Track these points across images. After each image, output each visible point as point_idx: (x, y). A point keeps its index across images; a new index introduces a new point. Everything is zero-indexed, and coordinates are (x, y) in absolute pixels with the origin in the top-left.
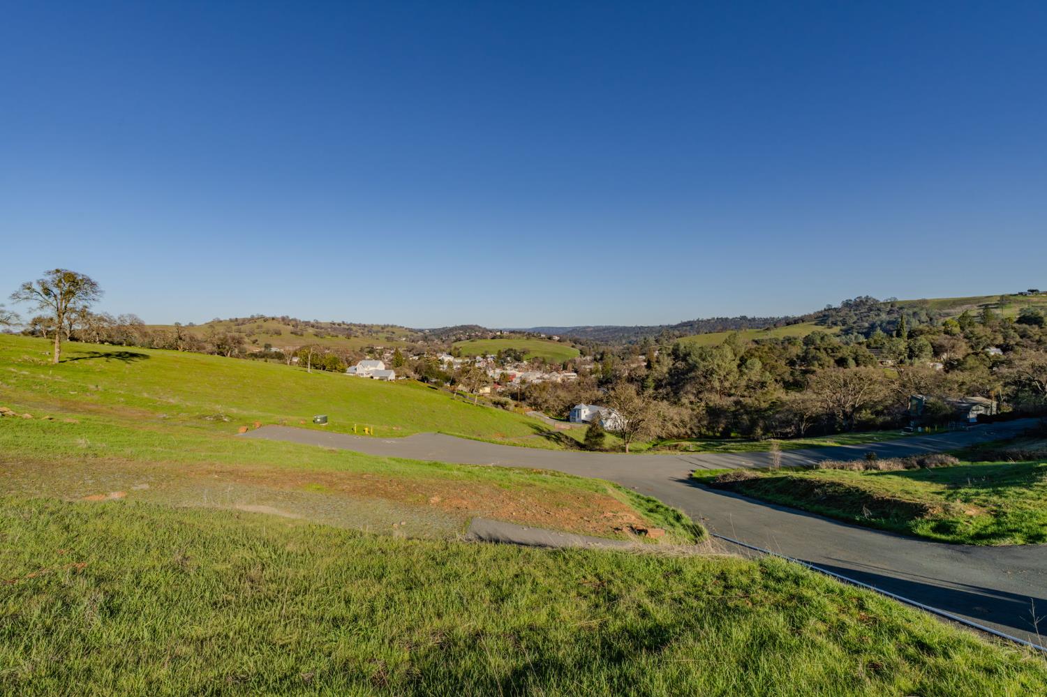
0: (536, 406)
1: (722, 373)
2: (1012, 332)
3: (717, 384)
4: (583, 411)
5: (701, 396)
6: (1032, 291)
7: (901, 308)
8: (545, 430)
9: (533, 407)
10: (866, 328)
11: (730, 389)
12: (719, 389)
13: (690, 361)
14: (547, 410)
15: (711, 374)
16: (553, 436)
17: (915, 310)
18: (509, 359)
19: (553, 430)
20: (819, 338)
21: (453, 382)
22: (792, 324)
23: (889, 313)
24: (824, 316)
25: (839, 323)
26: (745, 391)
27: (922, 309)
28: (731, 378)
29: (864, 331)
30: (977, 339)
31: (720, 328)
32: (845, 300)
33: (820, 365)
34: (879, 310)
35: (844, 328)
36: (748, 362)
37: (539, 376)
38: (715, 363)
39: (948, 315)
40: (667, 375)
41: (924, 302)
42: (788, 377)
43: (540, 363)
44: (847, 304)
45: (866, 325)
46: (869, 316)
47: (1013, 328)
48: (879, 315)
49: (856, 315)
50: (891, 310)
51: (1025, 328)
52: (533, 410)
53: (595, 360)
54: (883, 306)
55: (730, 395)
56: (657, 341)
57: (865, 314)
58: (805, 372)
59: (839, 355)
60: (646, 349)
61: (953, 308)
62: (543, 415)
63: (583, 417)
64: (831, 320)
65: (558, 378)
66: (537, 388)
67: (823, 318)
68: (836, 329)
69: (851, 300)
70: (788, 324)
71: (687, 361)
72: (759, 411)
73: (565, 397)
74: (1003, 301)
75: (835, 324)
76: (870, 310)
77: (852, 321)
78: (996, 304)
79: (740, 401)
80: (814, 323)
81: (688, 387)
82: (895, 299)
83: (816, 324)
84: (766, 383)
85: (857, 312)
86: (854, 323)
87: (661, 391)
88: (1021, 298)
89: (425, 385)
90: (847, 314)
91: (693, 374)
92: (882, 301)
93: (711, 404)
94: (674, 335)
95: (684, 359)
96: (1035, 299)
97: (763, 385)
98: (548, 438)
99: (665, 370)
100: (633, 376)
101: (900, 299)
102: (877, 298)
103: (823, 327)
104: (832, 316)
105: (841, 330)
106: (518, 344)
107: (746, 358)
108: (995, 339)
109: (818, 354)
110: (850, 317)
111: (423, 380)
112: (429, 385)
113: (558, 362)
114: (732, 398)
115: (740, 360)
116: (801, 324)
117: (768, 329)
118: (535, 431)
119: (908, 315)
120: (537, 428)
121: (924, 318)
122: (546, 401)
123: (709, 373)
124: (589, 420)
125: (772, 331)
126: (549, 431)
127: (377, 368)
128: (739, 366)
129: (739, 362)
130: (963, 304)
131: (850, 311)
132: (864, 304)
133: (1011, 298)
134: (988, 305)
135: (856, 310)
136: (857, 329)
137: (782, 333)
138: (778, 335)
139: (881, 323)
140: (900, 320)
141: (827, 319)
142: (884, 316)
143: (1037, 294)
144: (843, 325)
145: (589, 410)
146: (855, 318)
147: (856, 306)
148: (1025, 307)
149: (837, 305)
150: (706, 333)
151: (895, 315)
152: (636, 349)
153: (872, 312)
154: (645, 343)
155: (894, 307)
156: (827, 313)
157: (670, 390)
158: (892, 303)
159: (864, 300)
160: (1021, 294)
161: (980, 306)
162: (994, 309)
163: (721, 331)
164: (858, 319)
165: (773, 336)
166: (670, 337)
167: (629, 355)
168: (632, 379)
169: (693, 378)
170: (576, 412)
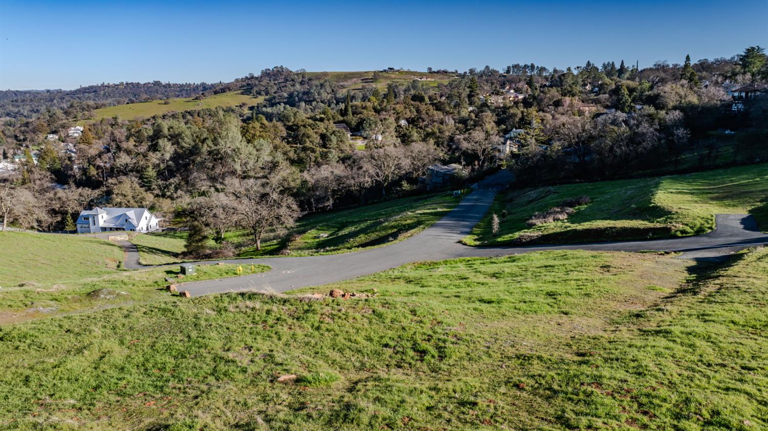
4: (100, 216)
6: (391, 69)
7: (310, 80)
10: (285, 98)
11: (249, 171)
17: (322, 81)
20: (292, 114)
22: (219, 93)
23: (302, 83)
24: (248, 84)
25: (263, 93)
26: (260, 172)
27: (326, 81)
28: (251, 161)
29: (285, 100)
31: (145, 96)
32: (264, 69)
34: (293, 80)
35: (267, 97)
39: (343, 87)
40: (170, 162)
41: (325, 74)
44: (266, 74)
45: (286, 95)
46: (286, 86)
48: (293, 85)
49: (275, 84)
50: (302, 81)
54: (296, 77)
56: (66, 113)
57: (283, 84)
58: (304, 149)
59: (320, 131)
60: (56, 125)
61: (346, 81)
64: (255, 89)
67: (247, 86)
68: (261, 99)
69: (269, 70)
70: (216, 93)
74: (376, 76)
75: (259, 93)
76: (286, 80)
77: (273, 91)
78: (372, 79)
80: (239, 92)
82: (304, 70)
83: (242, 94)
84: (278, 162)
85: (276, 82)
86: (275, 93)
87: (171, 181)
88: (385, 75)
90: (268, 83)
91: (197, 159)
92: (294, 70)
94: (88, 106)
96: (393, 76)
97: (275, 165)
99: (168, 156)
101: (308, 71)
102: (291, 69)
103: (249, 97)
104: (256, 85)
105: (265, 100)
109: (307, 132)
110: (271, 86)
116: (229, 93)
117: (197, 98)
119: (317, 86)
121: (329, 90)
125: (202, 101)
130: (352, 78)
131: (270, 80)
132: (281, 75)
133: (380, 74)
134: (367, 79)
135: (274, 80)
136: (278, 99)
137: (212, 102)
138: (209, 105)
139: (299, 93)
140: (312, 91)
141: (252, 88)
142: (298, 87)
143: (393, 72)
144: (267, 94)
145: (107, 214)
146: (276, 88)
147: (274, 75)
148: (389, 82)
149: (257, 74)
150: (128, 103)
151: (306, 86)
152: (42, 125)
153: (288, 83)
154: (49, 116)
155: (305, 78)
156: (250, 82)
157: (180, 178)
158: (303, 74)
159: (280, 69)
160: (385, 71)
161: (362, 80)
162: (371, 83)
163: (146, 101)
164: (278, 89)
165: (205, 107)
166: (83, 109)
167: (33, 135)
168: (112, 169)
169: (202, 163)
170: (86, 219)
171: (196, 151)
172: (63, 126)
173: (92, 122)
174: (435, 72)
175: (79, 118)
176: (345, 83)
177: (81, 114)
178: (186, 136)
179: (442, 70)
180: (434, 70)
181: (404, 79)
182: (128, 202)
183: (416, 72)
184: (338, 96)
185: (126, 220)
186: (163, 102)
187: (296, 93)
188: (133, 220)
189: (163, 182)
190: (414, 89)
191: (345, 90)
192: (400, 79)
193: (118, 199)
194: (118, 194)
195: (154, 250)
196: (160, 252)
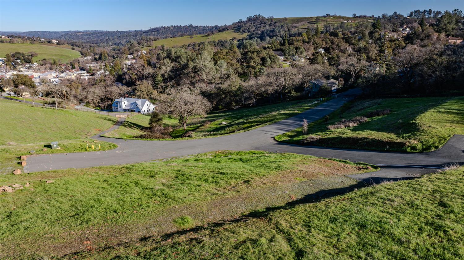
1: (207, 70)
2: (328, 41)
4: (123, 103)
5: (196, 85)
6: (327, 15)
7: (275, 23)
8: (115, 120)
10: (259, 34)
11: (212, 79)
12: (205, 80)
13: (182, 63)
14: (88, 104)
16: (125, 124)
17: (282, 24)
18: (19, 61)
22: (221, 31)
23: (270, 25)
24: (238, 26)
25: (246, 31)
26: (219, 80)
27: (285, 24)
28: (212, 73)
29: (259, 36)
32: (248, 17)
33: (254, 62)
34: (265, 23)
36: (219, 62)
37: (55, 75)
38: (201, 63)
39: (296, 27)
40: (170, 72)
41: (285, 19)
42: (240, 70)
43: (53, 65)
44: (250, 19)
45: (260, 32)
46: (260, 27)
47: (329, 39)
48: (265, 26)
49: (254, 26)
50: (271, 24)
51: (333, 39)
52: (78, 105)
53: (95, 59)
54: (267, 21)
55: (211, 83)
56: (139, 43)
57: (259, 26)
58: (248, 67)
59: (262, 56)
60: (133, 50)
61: (298, 23)
62: (86, 108)
63: (124, 107)
64: (242, 29)
65: (73, 75)
66: (72, 87)
68: (245, 35)
69: (251, 17)
70: (219, 31)
71: (178, 62)
74: (318, 20)
75: (244, 32)
76: (261, 23)
77: (252, 30)
78: (315, 21)
79: (220, 87)
80: (233, 31)
81: (185, 80)
82: (273, 17)
83: (234, 32)
84: (230, 74)
85: (255, 25)
86: (254, 31)
87: (169, 84)
88: (324, 19)
90: (250, 25)
91: (186, 71)
92: (266, 17)
93: (203, 90)
94: (150, 39)
95: (176, 61)
96: (329, 20)
97: (228, 76)
99: (169, 69)
101: (275, 17)
102: (264, 16)
103: (238, 34)
104: (243, 27)
105: (248, 35)
106: (25, 48)
107: (216, 59)
108: (323, 44)
109: (253, 56)
110: (252, 27)
113: (65, 62)
114: (213, 85)
116: (227, 32)
117: (208, 35)
118: (111, 122)
119: (279, 27)
120: (110, 120)
121: (286, 29)
123: (197, 70)
124: (129, 108)
125: (211, 36)
126: (118, 121)
128: (214, 64)
129: (213, 62)
130: (301, 21)
131: (251, 23)
132: (258, 20)
133: (320, 18)
134: (311, 22)
135: (254, 23)
136: (255, 35)
137: (217, 37)
138: (214, 39)
139: (267, 31)
140: (275, 30)
141: (240, 28)
142: (268, 27)
143: (329, 17)
144: (249, 32)
145: (127, 102)
146: (254, 28)
147: (254, 20)
148: (325, 23)
149: (245, 19)
150: (171, 37)
151: (273, 27)
152: (126, 50)
153: (262, 25)
154: (130, 45)
155: (272, 21)
156: (240, 25)
157: (174, 82)
158: (271, 19)
159: (258, 17)
160: (324, 16)
161: (308, 22)
162: (314, 25)
163: (181, 36)
164: (256, 29)
165: (212, 40)
166: (147, 41)
167: (121, 55)
168: (143, 75)
169: (187, 74)
170: (117, 103)
171: (186, 66)
172: (136, 51)
173: (151, 48)
174: (358, 17)
175: (145, 46)
176: (297, 25)
177: (146, 44)
178: (183, 58)
179: (363, 15)
180: (357, 15)
181: (336, 22)
182: (144, 95)
183: (345, 17)
184: (291, 33)
185: (136, 106)
186: (189, 37)
187: (266, 31)
188: (139, 105)
189: (164, 84)
190: (341, 28)
191: (296, 29)
192: (333, 21)
193: (138, 93)
194: (139, 90)
195: (132, 125)
196: (135, 127)
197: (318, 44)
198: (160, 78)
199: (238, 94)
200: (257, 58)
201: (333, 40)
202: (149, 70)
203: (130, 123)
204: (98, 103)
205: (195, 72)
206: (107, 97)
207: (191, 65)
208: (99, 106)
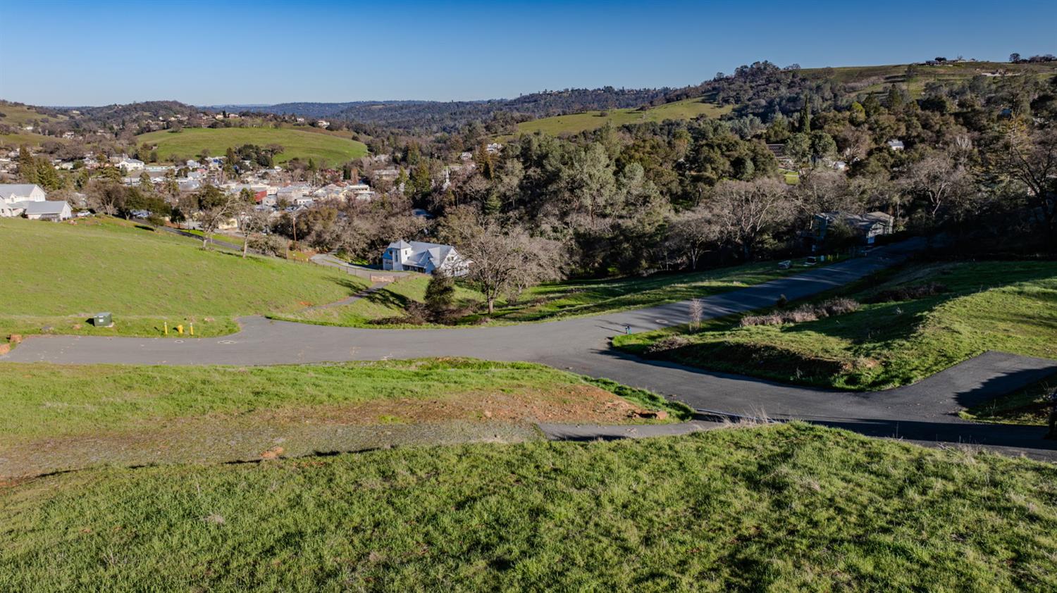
0: (321, 245)
1: (595, 186)
2: (915, 120)
3: (588, 202)
4: (403, 251)
5: (568, 219)
6: (939, 59)
7: (804, 80)
8: (361, 287)
9: (318, 248)
10: (763, 107)
11: (605, 207)
12: (590, 208)
13: (549, 168)
14: (342, 252)
15: (580, 187)
16: (377, 296)
17: (819, 82)
18: (247, 163)
19: (372, 286)
21: (177, 215)
22: (673, 100)
23: (790, 86)
24: (714, 89)
25: (732, 100)
26: (623, 209)
27: (826, 82)
28: (606, 193)
29: (761, 110)
30: (881, 130)
31: (577, 106)
32: (739, 67)
33: (713, 169)
34: (778, 81)
35: (737, 106)
36: (627, 169)
37: (307, 192)
38: (585, 171)
39: (853, 89)
40: (518, 190)
41: (829, 71)
42: (676, 187)
43: (303, 169)
44: (742, 73)
45: (763, 102)
46: (766, 90)
47: (917, 115)
48: (777, 89)
49: (752, 87)
50: (792, 82)
51: (928, 116)
52: (318, 252)
53: (394, 160)
54: (783, 76)
55: (604, 216)
56: (488, 128)
57: (763, 87)
58: (696, 180)
59: (736, 154)
60: (473, 141)
61: (859, 81)
62: (337, 260)
64: (722, 95)
65: (340, 193)
66: (318, 215)
67: (712, 92)
68: (727, 109)
69: (746, 67)
70: (669, 101)
71: (542, 167)
72: (641, 236)
73: (367, 230)
74: (911, 72)
75: (726, 101)
76: (769, 81)
77: (747, 97)
78: (902, 76)
80: (700, 99)
81: (548, 207)
82: (797, 66)
83: (703, 102)
84: (649, 196)
85: (753, 85)
86: (749, 100)
87: (511, 214)
88: (928, 69)
89: (128, 223)
90: (741, 86)
91: (552, 188)
92: (782, 67)
93: (582, 230)
94: (512, 118)
95: (539, 164)
96: (942, 71)
97: (646, 200)
98: (372, 300)
99: (516, 182)
100: (468, 192)
101: (802, 67)
102: (777, 64)
103: (712, 106)
104: (723, 90)
105: (734, 110)
106: (261, 137)
107: (624, 161)
108: (898, 129)
109: (712, 155)
110: (745, 91)
111: (122, 214)
112: (136, 223)
113: (334, 165)
114: (609, 221)
115: (617, 166)
116: (685, 102)
117: (642, 109)
118: (349, 290)
119: (811, 89)
120: (349, 285)
121: (828, 94)
122: (338, 237)
123: (575, 186)
124: (414, 264)
125: (647, 112)
126: (367, 288)
127: (31, 199)
128: (615, 173)
129: (614, 168)
130: (870, 76)
131: (745, 82)
132: (763, 73)
133: (919, 68)
134: (895, 77)
135: (752, 82)
136: (752, 109)
137: (661, 114)
138: (655, 118)
139: (781, 101)
140: (802, 96)
141: (717, 94)
142: (784, 91)
143: (944, 64)
144: (737, 102)
145: (412, 249)
146: (751, 93)
147: (753, 75)
148: (932, 80)
149: (730, 72)
150: (559, 115)
151: (797, 90)
152: (457, 141)
153: (770, 85)
154: (469, 131)
155: (796, 77)
156: (717, 85)
157: (524, 211)
158: (793, 72)
159: (762, 67)
160: (928, 63)
161: (887, 78)
162: (901, 83)
163: (580, 111)
164: (754, 94)
165: (650, 120)
166: (507, 123)
167: (447, 152)
168: (466, 195)
169: (555, 193)
170: (391, 253)
171: (555, 176)
172: (480, 143)
173: (511, 138)
174: (1025, 61)
175: (499, 133)
176: (858, 84)
177: (502, 129)
179: (1042, 55)
180: (1022, 57)
181: (960, 75)
182: (454, 237)
183: (987, 63)
184: (839, 103)
185: (429, 259)
186: (598, 113)
187: (778, 100)
188: (435, 259)
189: (501, 215)
190: (973, 91)
191: (853, 95)
192: (953, 75)
193: (443, 233)
194: (444, 226)
195: (391, 299)
196: (397, 302)
197: (885, 128)
198: (495, 202)
199: (658, 242)
200: (722, 160)
201: (927, 119)
202: (480, 184)
203: (388, 294)
204: (364, 250)
205: (572, 191)
206: (382, 240)
207: (566, 173)
208: (364, 258)
